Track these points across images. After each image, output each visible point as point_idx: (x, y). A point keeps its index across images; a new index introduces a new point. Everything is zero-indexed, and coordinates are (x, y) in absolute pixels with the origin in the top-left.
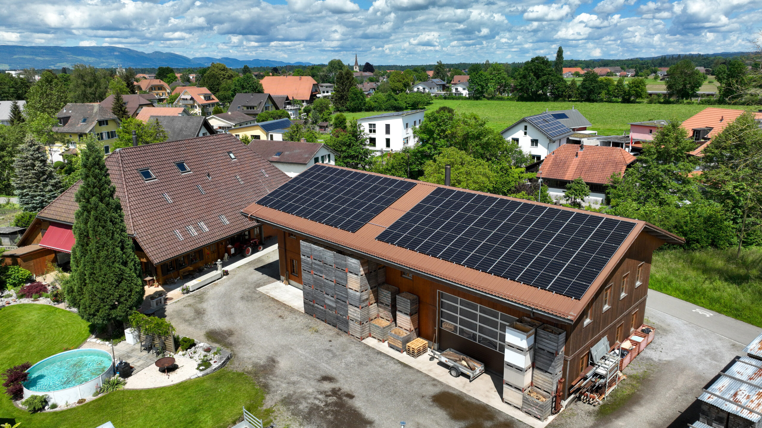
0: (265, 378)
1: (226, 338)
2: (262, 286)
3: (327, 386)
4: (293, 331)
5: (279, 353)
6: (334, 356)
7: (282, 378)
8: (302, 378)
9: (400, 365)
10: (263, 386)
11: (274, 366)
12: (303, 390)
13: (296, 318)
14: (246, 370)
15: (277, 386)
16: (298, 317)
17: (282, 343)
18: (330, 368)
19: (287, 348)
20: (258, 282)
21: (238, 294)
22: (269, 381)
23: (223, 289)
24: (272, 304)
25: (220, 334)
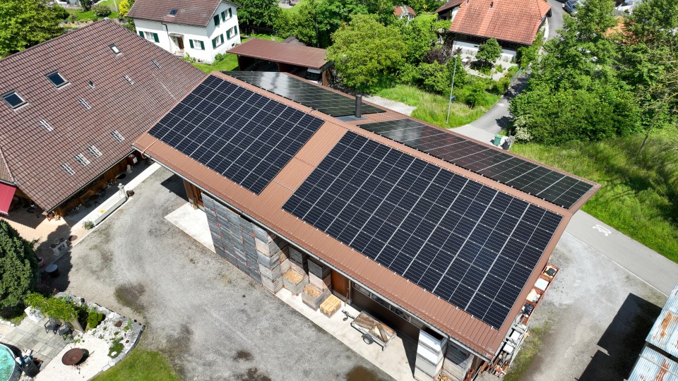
0: (180, 358)
1: (137, 298)
2: (170, 211)
3: (244, 366)
4: (205, 283)
5: (193, 319)
6: (249, 319)
7: (197, 357)
8: (218, 356)
9: (314, 329)
10: (179, 371)
11: (189, 339)
12: (220, 374)
13: (208, 263)
14: (160, 347)
15: (193, 369)
16: (210, 260)
17: (195, 302)
18: (245, 339)
19: (200, 309)
20: (166, 205)
21: (145, 226)
22: (185, 363)
23: (129, 219)
24: (183, 241)
25: (131, 292)
